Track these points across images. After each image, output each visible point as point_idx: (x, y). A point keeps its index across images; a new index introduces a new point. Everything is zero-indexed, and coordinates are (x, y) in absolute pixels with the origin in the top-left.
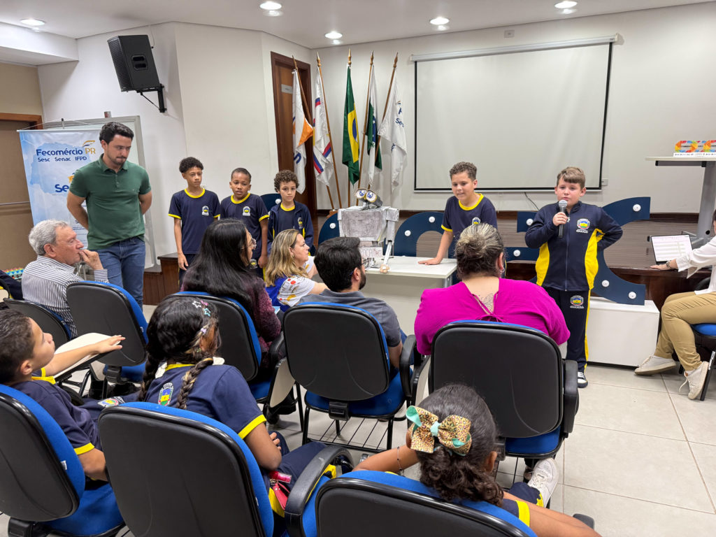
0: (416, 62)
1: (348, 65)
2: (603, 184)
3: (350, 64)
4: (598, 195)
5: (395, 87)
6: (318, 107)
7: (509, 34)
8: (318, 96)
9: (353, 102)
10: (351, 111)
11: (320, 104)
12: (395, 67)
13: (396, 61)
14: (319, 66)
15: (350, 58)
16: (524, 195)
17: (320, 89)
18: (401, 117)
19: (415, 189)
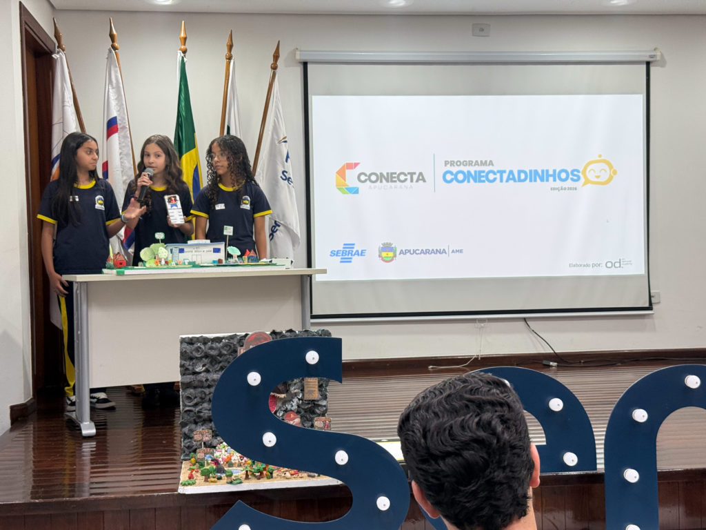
0: (305, 64)
1: (180, 54)
2: (653, 300)
3: (184, 52)
4: (646, 321)
5: (277, 107)
6: (115, 137)
7: (482, 30)
8: (114, 114)
9: (194, 131)
10: (189, 149)
11: (116, 131)
12: (274, 68)
13: (276, 57)
14: (114, 48)
15: (185, 39)
16: (523, 323)
17: (119, 98)
18: (289, 166)
19: (313, 317)
